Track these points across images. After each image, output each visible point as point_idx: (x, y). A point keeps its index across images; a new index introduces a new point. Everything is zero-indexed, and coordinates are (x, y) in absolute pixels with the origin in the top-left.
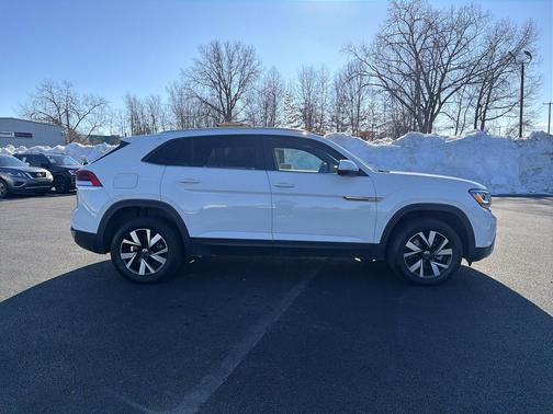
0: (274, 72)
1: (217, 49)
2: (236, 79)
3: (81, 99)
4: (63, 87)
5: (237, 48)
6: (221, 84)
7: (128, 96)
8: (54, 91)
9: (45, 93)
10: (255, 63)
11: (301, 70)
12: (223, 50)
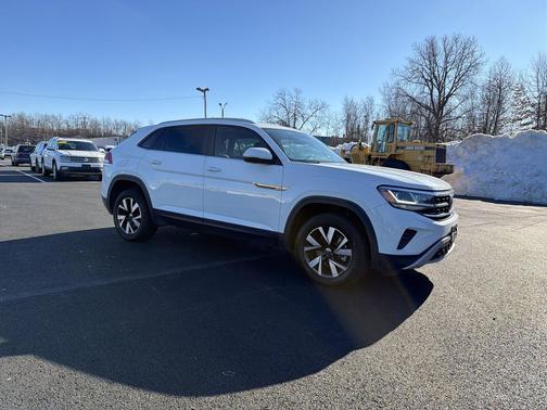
0: (503, 63)
1: (432, 45)
2: (452, 74)
3: (307, 104)
4: (294, 94)
5: (456, 40)
6: (434, 81)
7: (346, 99)
8: (287, 97)
9: (280, 101)
10: (477, 54)
11: (537, 57)
12: (440, 45)
